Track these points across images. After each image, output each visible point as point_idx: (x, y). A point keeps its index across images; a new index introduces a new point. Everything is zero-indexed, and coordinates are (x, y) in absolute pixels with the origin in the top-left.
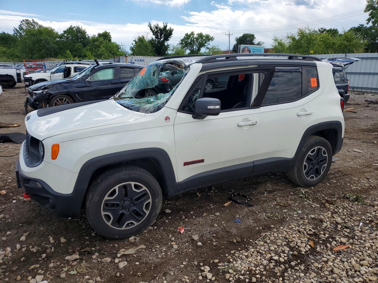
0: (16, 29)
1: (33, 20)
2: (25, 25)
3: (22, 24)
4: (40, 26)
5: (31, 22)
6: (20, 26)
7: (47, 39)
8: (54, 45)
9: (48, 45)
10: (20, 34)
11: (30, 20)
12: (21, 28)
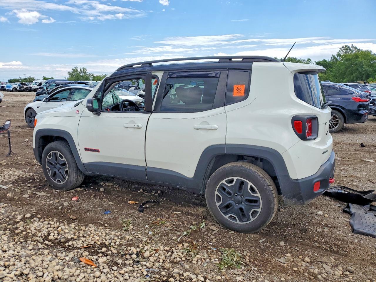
0: (334, 56)
1: (352, 45)
2: (343, 51)
3: (341, 50)
4: (358, 50)
5: (351, 47)
6: (338, 52)
7: (362, 63)
8: (368, 68)
9: (361, 69)
10: (337, 60)
11: (350, 45)
12: (339, 55)
